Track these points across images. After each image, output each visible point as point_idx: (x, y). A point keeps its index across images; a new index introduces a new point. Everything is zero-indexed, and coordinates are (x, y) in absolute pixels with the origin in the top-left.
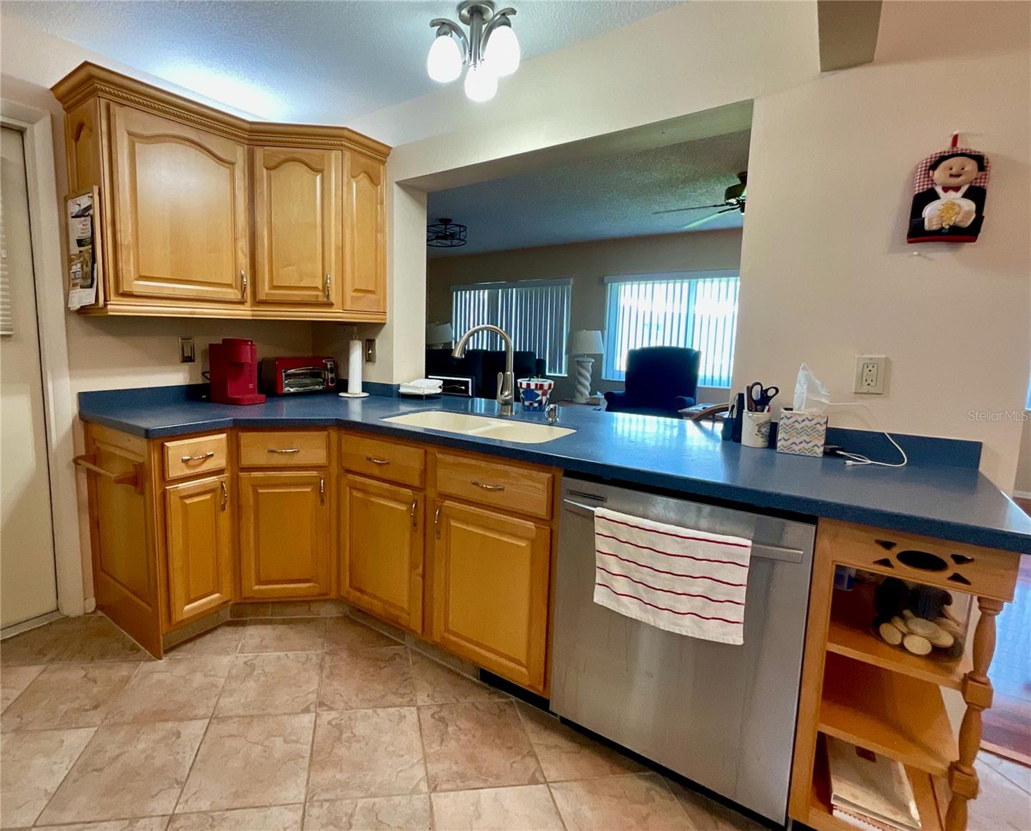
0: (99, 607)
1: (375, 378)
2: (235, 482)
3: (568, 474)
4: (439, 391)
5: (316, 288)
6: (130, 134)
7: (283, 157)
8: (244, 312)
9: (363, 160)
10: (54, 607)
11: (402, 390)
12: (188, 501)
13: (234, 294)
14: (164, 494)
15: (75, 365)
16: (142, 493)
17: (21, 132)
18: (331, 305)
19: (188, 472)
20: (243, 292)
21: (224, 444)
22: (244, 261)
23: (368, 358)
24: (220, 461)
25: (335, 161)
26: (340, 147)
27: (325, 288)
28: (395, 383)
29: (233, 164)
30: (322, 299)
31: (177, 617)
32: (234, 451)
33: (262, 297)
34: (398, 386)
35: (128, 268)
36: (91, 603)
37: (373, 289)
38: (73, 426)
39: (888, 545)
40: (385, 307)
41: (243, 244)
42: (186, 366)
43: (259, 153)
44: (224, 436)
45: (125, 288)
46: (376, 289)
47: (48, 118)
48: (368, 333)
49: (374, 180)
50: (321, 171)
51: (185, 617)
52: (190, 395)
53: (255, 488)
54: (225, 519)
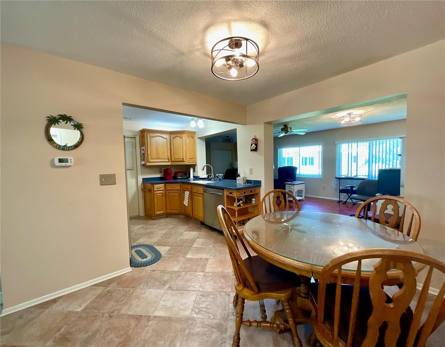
0: (145, 215)
1: (195, 175)
2: (165, 192)
3: (206, 187)
4: (207, 177)
5: (182, 159)
6: (150, 137)
7: (175, 136)
8: (169, 164)
9: (190, 135)
10: (138, 215)
11: (200, 177)
12: (158, 195)
13: (167, 160)
14: (154, 193)
15: (142, 174)
16: (151, 193)
17: (135, 138)
18: (184, 162)
19: (157, 190)
20: (169, 159)
21: (164, 186)
22: (169, 154)
23: (194, 171)
24: (163, 189)
25: (184, 136)
26: (185, 133)
27: (183, 159)
28: (198, 176)
29: (167, 138)
30: (183, 161)
31: (156, 214)
32: (165, 187)
33: (172, 161)
34: (199, 176)
35: (149, 158)
36: (144, 215)
37: (193, 158)
38: (142, 184)
39: (229, 192)
40: (196, 161)
41: (169, 151)
42: (160, 173)
43: (171, 136)
44: (163, 184)
45: (149, 161)
46: (194, 158)
47: (139, 135)
48: (194, 166)
49: (193, 138)
50: (182, 138)
51: (157, 214)
52: (161, 179)
53: (169, 193)
54: (164, 198)
